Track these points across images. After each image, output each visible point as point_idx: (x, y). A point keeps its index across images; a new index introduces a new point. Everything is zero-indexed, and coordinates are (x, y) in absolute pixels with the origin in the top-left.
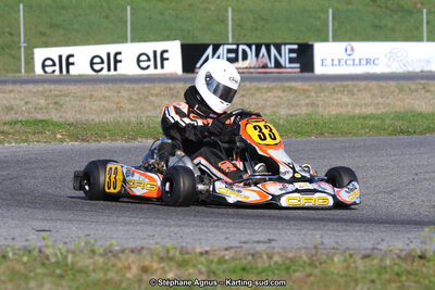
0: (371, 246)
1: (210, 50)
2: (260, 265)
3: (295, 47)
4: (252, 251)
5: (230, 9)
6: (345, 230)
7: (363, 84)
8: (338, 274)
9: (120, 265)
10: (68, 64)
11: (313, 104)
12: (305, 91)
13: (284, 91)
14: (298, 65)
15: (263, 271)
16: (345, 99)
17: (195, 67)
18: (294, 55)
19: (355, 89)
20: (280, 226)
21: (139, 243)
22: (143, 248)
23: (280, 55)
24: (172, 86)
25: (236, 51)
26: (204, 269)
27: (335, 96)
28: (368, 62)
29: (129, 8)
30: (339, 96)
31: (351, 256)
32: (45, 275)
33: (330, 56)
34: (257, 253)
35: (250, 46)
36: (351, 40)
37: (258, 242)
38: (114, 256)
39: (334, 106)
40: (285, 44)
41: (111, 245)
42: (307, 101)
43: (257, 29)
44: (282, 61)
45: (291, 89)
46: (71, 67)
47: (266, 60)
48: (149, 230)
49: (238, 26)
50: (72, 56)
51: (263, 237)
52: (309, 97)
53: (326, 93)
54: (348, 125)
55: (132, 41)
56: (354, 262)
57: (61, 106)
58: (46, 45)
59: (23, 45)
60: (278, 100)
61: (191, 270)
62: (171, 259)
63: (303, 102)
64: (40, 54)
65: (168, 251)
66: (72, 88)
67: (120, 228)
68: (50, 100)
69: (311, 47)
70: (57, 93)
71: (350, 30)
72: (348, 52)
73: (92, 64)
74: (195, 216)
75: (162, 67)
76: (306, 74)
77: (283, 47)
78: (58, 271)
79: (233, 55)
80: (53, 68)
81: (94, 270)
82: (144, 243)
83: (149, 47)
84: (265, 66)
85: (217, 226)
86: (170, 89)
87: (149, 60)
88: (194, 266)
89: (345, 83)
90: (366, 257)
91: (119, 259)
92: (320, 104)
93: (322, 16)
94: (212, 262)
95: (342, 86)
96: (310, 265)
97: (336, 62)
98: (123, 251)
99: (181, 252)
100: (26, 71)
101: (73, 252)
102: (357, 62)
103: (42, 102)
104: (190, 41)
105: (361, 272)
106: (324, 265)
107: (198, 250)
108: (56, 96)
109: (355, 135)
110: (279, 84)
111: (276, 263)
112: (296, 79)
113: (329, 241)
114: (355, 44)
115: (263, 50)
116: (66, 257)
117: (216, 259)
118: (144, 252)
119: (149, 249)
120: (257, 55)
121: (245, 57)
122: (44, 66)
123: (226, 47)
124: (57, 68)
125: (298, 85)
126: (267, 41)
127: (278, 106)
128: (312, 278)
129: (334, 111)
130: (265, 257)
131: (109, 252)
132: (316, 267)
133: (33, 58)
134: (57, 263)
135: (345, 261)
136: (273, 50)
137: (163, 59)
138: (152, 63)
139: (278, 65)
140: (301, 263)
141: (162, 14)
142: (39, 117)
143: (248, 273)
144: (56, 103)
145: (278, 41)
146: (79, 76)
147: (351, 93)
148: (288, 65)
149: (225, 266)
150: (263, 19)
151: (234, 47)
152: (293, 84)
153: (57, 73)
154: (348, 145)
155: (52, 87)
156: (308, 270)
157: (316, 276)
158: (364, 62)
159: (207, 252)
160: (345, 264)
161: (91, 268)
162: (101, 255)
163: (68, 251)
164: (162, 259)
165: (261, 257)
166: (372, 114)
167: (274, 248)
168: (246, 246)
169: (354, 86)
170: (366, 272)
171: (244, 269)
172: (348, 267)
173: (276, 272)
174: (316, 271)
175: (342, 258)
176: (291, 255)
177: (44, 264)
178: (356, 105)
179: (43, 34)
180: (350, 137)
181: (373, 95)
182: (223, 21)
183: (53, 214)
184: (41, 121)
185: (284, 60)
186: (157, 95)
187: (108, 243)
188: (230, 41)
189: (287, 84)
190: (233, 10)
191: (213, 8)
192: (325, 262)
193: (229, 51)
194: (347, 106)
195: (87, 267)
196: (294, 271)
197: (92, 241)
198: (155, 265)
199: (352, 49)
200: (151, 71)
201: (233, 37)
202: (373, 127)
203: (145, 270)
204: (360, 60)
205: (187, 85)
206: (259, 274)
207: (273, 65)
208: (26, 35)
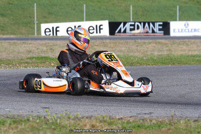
0: (198, 116)
1: (122, 25)
2: (146, 124)
3: (161, 23)
4: (143, 118)
5: (131, 6)
6: (185, 109)
7: (193, 41)
8: (182, 129)
9: (81, 124)
10: (57, 31)
11: (169, 50)
12: (166, 44)
13: (156, 44)
14: (162, 32)
15: (148, 127)
16: (185, 47)
17: (115, 33)
18: (161, 27)
19: (189, 43)
20: (155, 106)
21: (90, 114)
22: (92, 116)
23: (154, 27)
24: (104, 41)
25: (134, 25)
26: (120, 126)
27: (180, 46)
28: (195, 30)
29: (85, 5)
30: (182, 46)
31: (188, 120)
32: (47, 128)
33: (177, 28)
34: (145, 119)
35: (140, 23)
36: (187, 20)
37: (145, 114)
38: (79, 120)
39: (179, 51)
40: (157, 22)
41: (77, 115)
42: (167, 48)
43: (144, 15)
44: (155, 30)
45: (159, 43)
46: (58, 32)
47: (148, 29)
48: (95, 108)
49: (135, 13)
50: (58, 27)
51: (147, 112)
52: (168, 46)
53: (176, 45)
54: (186, 59)
55: (86, 20)
56: (190, 123)
57: (54, 50)
58: (46, 22)
59: (36, 22)
60: (154, 48)
61: (114, 127)
62: (105, 121)
63: (165, 49)
64: (44, 26)
65: (104, 118)
66: (58, 42)
67: (82, 107)
68: (48, 48)
69: (169, 23)
70: (51, 44)
71: (187, 16)
72: (186, 26)
73: (67, 31)
74: (116, 102)
75: (100, 32)
76: (167, 36)
77: (156, 24)
78: (53, 127)
79: (132, 27)
80: (50, 33)
81: (69, 126)
82: (92, 114)
83: (94, 23)
84: (147, 32)
85: (126, 106)
86: (104, 43)
87: (94, 29)
88: (116, 125)
89: (184, 40)
90: (195, 121)
91: (81, 121)
92: (173, 50)
93: (174, 9)
94: (124, 123)
95: (183, 41)
96: (169, 124)
97: (180, 30)
98: (83, 118)
99: (109, 118)
100: (37, 34)
101: (60, 118)
102: (190, 30)
103: (45, 48)
104: (113, 21)
105: (193, 128)
106: (176, 125)
107: (118, 117)
108: (51, 46)
109: (189, 64)
110: (154, 41)
111: (154, 124)
112: (161, 38)
113: (178, 113)
114: (189, 22)
115: (147, 25)
116: (56, 120)
117: (126, 122)
118: (92, 118)
119: (95, 117)
120: (144, 27)
121: (138, 28)
122: (45, 32)
123: (130, 23)
124: (51, 33)
125: (163, 41)
126: (148, 21)
127: (153, 50)
128: (171, 131)
129: (180, 53)
130: (148, 121)
131: (76, 118)
132: (172, 125)
133: (40, 28)
134: (53, 123)
135: (186, 123)
136: (151, 25)
137: (100, 29)
138: (95, 31)
139: (153, 32)
140: (165, 123)
141: (100, 8)
142: (43, 55)
143: (141, 128)
144: (51, 49)
145: (153, 21)
146: (62, 36)
147: (187, 45)
148: (158, 32)
149: (130, 125)
150: (146, 10)
151: (133, 23)
152: (161, 41)
153: (52, 35)
154: (186, 69)
155: (49, 41)
156: (169, 127)
157: (172, 130)
158: (193, 30)
159: (121, 118)
160: (186, 124)
161: (68, 125)
162: (72, 119)
163: (57, 117)
164: (101, 122)
165: (147, 121)
166: (197, 55)
167: (152, 116)
168: (140, 116)
169: (189, 41)
170: (195, 128)
171: (139, 126)
172: (187, 126)
173: (154, 128)
174: (172, 127)
175: (184, 122)
176: (160, 120)
177: (46, 123)
178: (190, 51)
179: (45, 17)
180: (187, 65)
181: (198, 46)
182: (128, 11)
183: (50, 100)
184: (44, 57)
186: (97, 46)
187: (76, 114)
188: (131, 21)
189: (158, 41)
190: (133, 6)
191: (123, 5)
192: (177, 123)
193: (131, 25)
194: (185, 51)
195: (66, 125)
196: (162, 127)
197: (69, 113)
198: (98, 124)
199: (188, 25)
200: (95, 34)
201: (133, 18)
202: (198, 60)
203: (93, 126)
204: (192, 30)
205: (112, 41)
206: (146, 128)
207: (151, 32)
208: (37, 18)
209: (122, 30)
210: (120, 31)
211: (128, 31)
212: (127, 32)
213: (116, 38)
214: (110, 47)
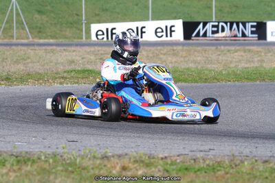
0: (270, 155)
1: (201, 26)
2: (197, 166)
3: (255, 24)
4: (195, 157)
8: (246, 173)
9: (109, 166)
10: (112, 34)
11: (262, 61)
12: (258, 52)
13: (245, 52)
14: (257, 35)
15: (199, 170)
17: (191, 36)
18: (254, 29)
23: (245, 29)
24: (175, 48)
25: (217, 26)
26: (161, 169)
31: (256, 161)
32: (62, 171)
35: (226, 23)
38: (108, 159)
40: (249, 22)
41: (106, 152)
42: (259, 58)
43: (231, 13)
44: (246, 33)
45: (249, 51)
46: (114, 36)
47: (236, 32)
49: (220, 10)
50: (115, 29)
52: (260, 56)
53: (272, 54)
55: (153, 19)
56: (258, 165)
59: (84, 22)
60: (241, 57)
61: (153, 169)
62: (143, 162)
63: (256, 59)
64: (95, 28)
68: (98, 57)
69: (265, 24)
70: (102, 52)
75: (171, 36)
76: (261, 41)
77: (247, 24)
78: (70, 169)
79: (215, 29)
80: (103, 36)
81: (93, 169)
83: (163, 24)
84: (236, 36)
86: (174, 50)
87: (162, 31)
88: (156, 167)
90: (265, 162)
92: (266, 60)
94: (167, 164)
96: (229, 166)
98: (113, 156)
99: (149, 157)
100: (86, 38)
103: (92, 57)
104: (189, 20)
105: (260, 171)
106: (238, 167)
107: (161, 156)
108: (101, 54)
110: (241, 48)
111: (208, 165)
115: (235, 26)
116: (76, 160)
117: (170, 162)
118: (126, 157)
120: (231, 29)
121: (223, 30)
122: (97, 35)
123: (211, 24)
124: (105, 36)
125: (254, 48)
126: (238, 20)
127: (240, 61)
128: (229, 175)
130: (201, 161)
131: (105, 157)
132: (233, 168)
133: (90, 30)
134: (71, 163)
135: (252, 164)
136: (241, 26)
137: (171, 31)
138: (164, 34)
139: (244, 35)
140: (224, 165)
141: (172, 2)
142: (89, 67)
143: (188, 171)
144: (101, 59)
145: (244, 20)
148: (250, 35)
150: (235, 6)
151: (217, 24)
152: (251, 48)
153: (105, 39)
155: (100, 48)
157: (231, 174)
159: (166, 157)
160: (251, 166)
161: (91, 167)
162: (99, 158)
164: (135, 162)
165: (199, 161)
168: (192, 154)
170: (263, 172)
171: (186, 169)
172: (252, 168)
174: (232, 171)
175: (250, 162)
176: (219, 160)
177: (62, 164)
179: (97, 15)
182: (210, 8)
185: (248, 32)
186: (164, 54)
187: (104, 151)
188: (214, 20)
193: (213, 26)
195: (88, 166)
196: (218, 171)
198: (131, 166)
200: (164, 38)
201: (216, 17)
203: (124, 168)
205: (185, 48)
206: (195, 172)
207: (241, 35)
208: (86, 15)
209: (202, 33)
210: (198, 35)
211: (209, 33)
212: (208, 35)
213: (192, 44)
214: (182, 57)
